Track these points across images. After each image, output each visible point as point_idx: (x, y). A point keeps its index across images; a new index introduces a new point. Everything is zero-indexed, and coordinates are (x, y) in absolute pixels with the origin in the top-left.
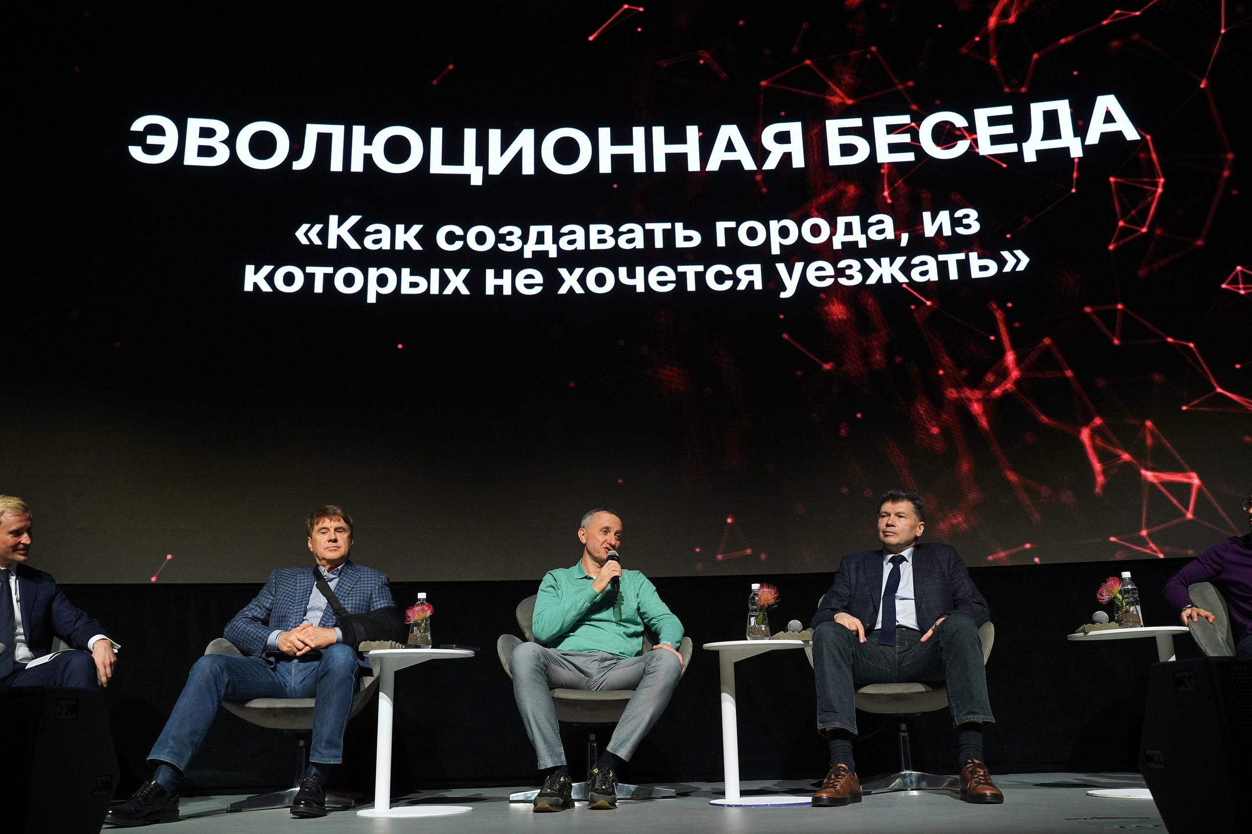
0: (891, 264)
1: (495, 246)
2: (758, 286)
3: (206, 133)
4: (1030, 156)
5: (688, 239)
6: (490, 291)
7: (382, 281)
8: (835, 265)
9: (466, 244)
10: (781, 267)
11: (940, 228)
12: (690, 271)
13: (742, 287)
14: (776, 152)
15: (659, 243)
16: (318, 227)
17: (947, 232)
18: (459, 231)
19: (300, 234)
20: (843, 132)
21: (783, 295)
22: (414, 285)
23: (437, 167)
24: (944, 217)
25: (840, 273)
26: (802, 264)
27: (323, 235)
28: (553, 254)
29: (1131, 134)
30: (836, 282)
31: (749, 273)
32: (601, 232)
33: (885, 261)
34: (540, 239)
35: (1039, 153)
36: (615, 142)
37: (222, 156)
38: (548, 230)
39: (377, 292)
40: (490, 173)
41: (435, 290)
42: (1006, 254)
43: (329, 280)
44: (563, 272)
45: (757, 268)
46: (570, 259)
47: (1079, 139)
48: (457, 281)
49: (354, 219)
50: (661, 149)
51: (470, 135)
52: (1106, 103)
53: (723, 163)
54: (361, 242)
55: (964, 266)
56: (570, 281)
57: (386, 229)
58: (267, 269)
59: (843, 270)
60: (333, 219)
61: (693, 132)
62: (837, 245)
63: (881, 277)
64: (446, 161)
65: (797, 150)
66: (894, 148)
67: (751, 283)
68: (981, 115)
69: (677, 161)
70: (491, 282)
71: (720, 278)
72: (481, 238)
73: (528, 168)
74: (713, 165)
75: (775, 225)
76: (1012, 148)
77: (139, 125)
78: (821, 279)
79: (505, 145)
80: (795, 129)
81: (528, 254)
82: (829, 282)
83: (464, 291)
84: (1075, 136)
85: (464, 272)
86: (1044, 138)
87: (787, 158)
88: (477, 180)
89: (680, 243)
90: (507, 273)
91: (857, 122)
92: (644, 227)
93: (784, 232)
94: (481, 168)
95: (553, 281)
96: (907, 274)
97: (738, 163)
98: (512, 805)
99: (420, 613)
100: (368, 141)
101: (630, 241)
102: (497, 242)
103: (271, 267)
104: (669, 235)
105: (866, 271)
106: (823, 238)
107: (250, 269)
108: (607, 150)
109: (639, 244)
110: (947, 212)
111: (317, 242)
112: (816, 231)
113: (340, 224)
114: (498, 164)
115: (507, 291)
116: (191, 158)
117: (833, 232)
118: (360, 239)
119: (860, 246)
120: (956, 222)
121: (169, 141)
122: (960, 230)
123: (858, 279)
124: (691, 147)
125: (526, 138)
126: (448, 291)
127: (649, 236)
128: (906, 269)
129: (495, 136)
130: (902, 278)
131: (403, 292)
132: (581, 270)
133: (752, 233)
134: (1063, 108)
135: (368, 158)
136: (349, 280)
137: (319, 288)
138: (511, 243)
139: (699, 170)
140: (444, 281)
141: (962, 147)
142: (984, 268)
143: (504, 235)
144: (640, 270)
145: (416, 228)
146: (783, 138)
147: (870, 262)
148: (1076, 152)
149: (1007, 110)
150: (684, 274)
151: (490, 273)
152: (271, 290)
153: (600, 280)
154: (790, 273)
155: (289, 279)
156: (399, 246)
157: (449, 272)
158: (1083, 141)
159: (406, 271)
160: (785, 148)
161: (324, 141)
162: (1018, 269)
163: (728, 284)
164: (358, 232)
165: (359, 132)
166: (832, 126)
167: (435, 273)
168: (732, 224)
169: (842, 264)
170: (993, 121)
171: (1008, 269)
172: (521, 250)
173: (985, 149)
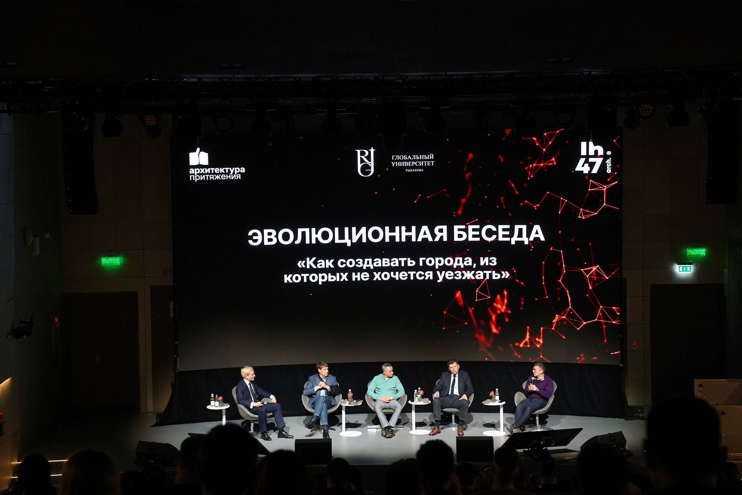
0: (470, 273)
1: (355, 265)
2: (431, 278)
3: (270, 234)
4: (513, 243)
5: (411, 263)
6: (354, 279)
7: (323, 277)
8: (454, 273)
9: (346, 265)
10: (438, 273)
11: (485, 263)
12: (412, 273)
13: (427, 278)
14: (439, 235)
15: (403, 265)
16: (304, 262)
17: (487, 264)
18: (344, 261)
19: (299, 264)
20: (459, 230)
21: (438, 281)
22: (332, 278)
23: (337, 241)
24: (487, 259)
25: (455, 275)
26: (445, 272)
27: (305, 264)
28: (372, 268)
29: (543, 239)
30: (454, 278)
31: (429, 274)
32: (386, 261)
33: (468, 272)
34: (368, 263)
35: (516, 242)
36: (390, 231)
37: (274, 242)
38: (370, 260)
39: (322, 281)
40: (353, 242)
41: (338, 280)
42: (503, 272)
43: (308, 278)
44: (375, 273)
45: (431, 273)
46: (377, 269)
47: (528, 238)
48: (344, 277)
49: (314, 259)
50: (404, 234)
51: (346, 229)
52: (537, 228)
53: (423, 239)
54: (316, 266)
55: (491, 275)
56: (377, 276)
57: (323, 261)
58: (290, 276)
59: (456, 274)
60: (308, 259)
61: (414, 228)
62: (455, 267)
63: (467, 277)
64: (340, 239)
65: (445, 234)
66: (474, 236)
67: (429, 277)
68: (501, 227)
69: (409, 238)
70: (354, 277)
71: (420, 275)
72: (351, 263)
73: (364, 240)
74: (420, 240)
75: (437, 259)
76: (508, 239)
77: (250, 233)
78: (449, 277)
79: (357, 233)
80: (445, 228)
81: (364, 268)
82: (452, 278)
83: (347, 280)
84: (527, 237)
85: (346, 274)
86: (518, 237)
87: (442, 237)
88: (349, 244)
89: (409, 265)
90: (359, 274)
91: (463, 227)
92: (398, 259)
93: (440, 262)
94: (350, 240)
95: (372, 276)
96: (475, 277)
97: (427, 239)
98: (368, 429)
99: (350, 395)
100: (317, 233)
101: (395, 264)
102: (355, 264)
103: (292, 275)
104: (406, 262)
105: (463, 275)
106: (451, 264)
107: (286, 276)
108: (388, 234)
109: (397, 265)
110: (488, 258)
111: (304, 266)
112: (449, 261)
113: (310, 260)
114: (355, 239)
115: (359, 279)
116: (266, 243)
117: (454, 262)
118: (316, 265)
119: (461, 267)
120: (490, 261)
121: (259, 238)
122: (491, 264)
123: (460, 277)
124: (413, 233)
125: (363, 230)
126: (342, 280)
127: (400, 262)
128: (474, 275)
129: (354, 229)
130: (473, 278)
131: (329, 281)
132: (380, 273)
133: (430, 262)
134: (524, 227)
135: (317, 239)
136: (314, 278)
137: (305, 281)
138: (359, 264)
139: (415, 241)
140: (341, 277)
141: (494, 237)
142: (496, 276)
143: (357, 262)
144: (397, 273)
145: (332, 261)
146: (441, 231)
147: (464, 272)
148: (526, 243)
149: (508, 227)
150: (410, 274)
151: (354, 274)
152: (292, 282)
153: (386, 276)
154: (441, 274)
155: (297, 278)
156: (327, 267)
157: (342, 274)
158: (529, 239)
159: (330, 274)
160: (441, 234)
161: (304, 233)
162: (506, 278)
163: (423, 278)
164: (315, 263)
165: (313, 230)
166: (456, 228)
167: (338, 274)
168: (424, 259)
169: (456, 272)
170: (504, 230)
171: (503, 277)
173: (501, 239)
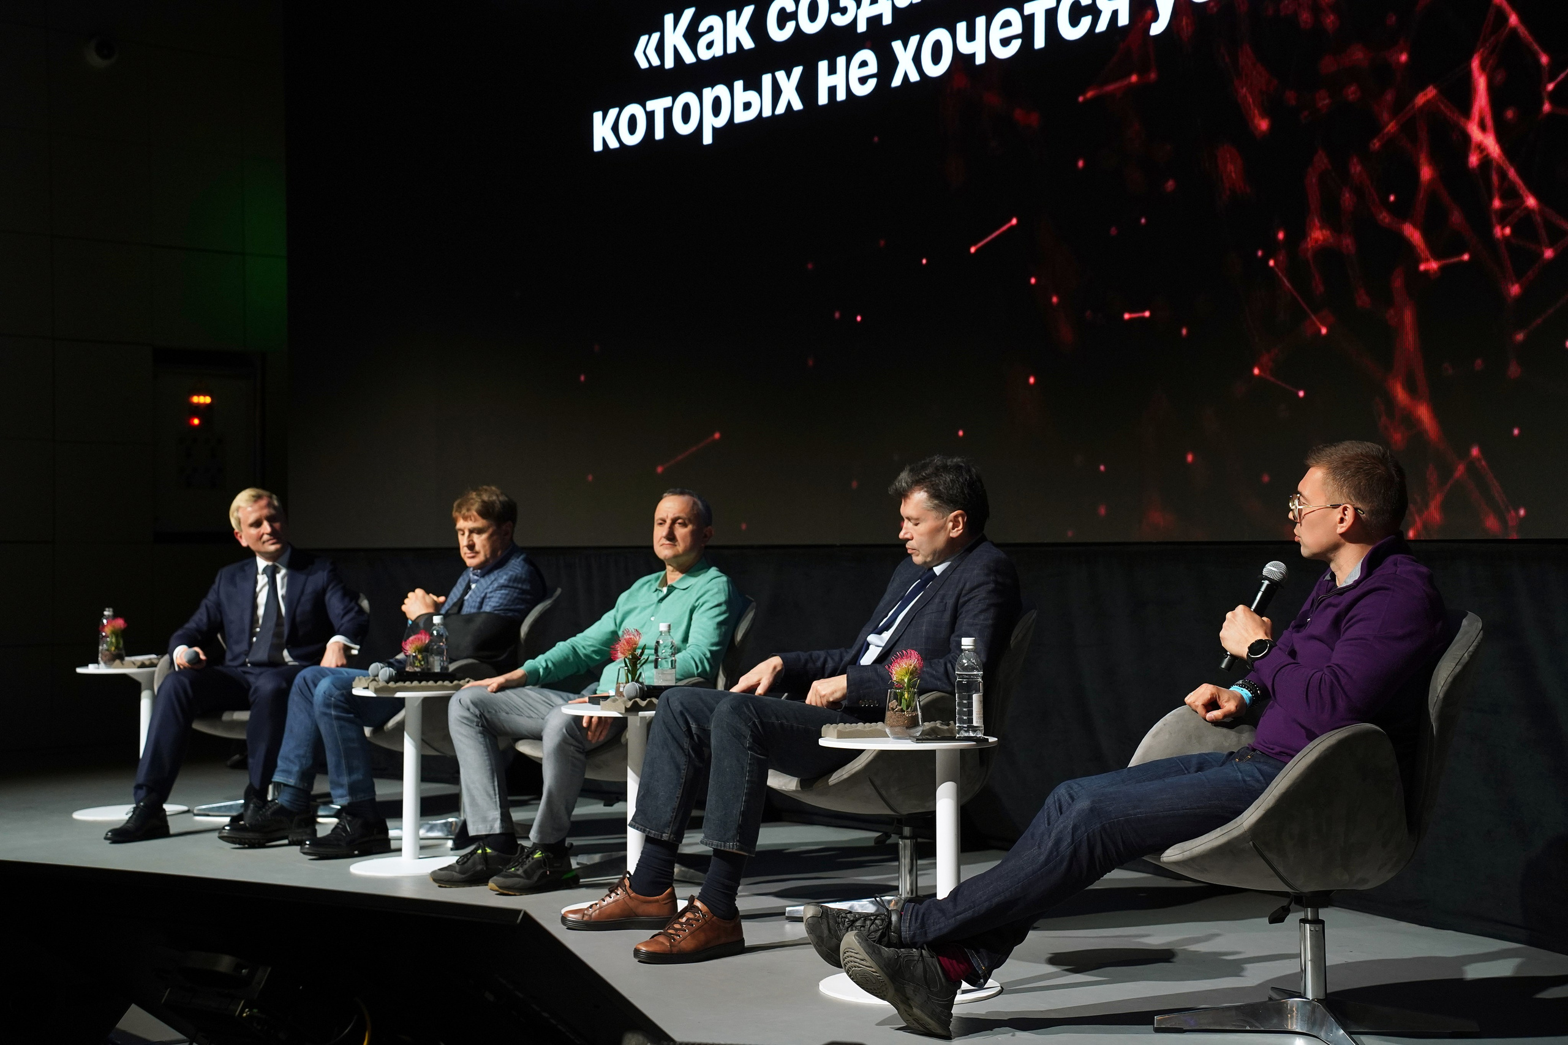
1: (829, 19)
2: (1124, 17)
6: (823, 99)
7: (717, 106)
9: (797, 26)
12: (1038, 9)
13: (1102, 26)
16: (656, 36)
18: (790, 5)
19: (638, 54)
22: (747, 106)
27: (660, 50)
28: (887, 20)
39: (713, 127)
41: (767, 113)
43: (668, 116)
44: (897, 45)
46: (905, 23)
48: (790, 90)
49: (688, 14)
54: (694, 49)
56: (905, 61)
57: (717, 22)
58: (613, 114)
67: (1115, 14)
70: (824, 81)
71: (1075, 14)
72: (813, 11)
81: (862, 27)
85: (797, 73)
90: (841, 61)
95: (888, 63)
102: (831, 12)
103: (617, 110)
107: (597, 118)
111: (656, 62)
113: (675, 26)
115: (841, 96)
118: (693, 44)
126: (781, 109)
131: (736, 120)
132: (916, 38)
136: (686, 113)
137: (659, 134)
138: (844, 11)
140: (777, 92)
144: (981, 23)
145: (748, 11)
150: (1032, 17)
151: (823, 66)
152: (618, 146)
153: (937, 52)
155: (633, 124)
156: (732, 49)
157: (781, 75)
159: (739, 85)
163: (1086, 22)
164: (692, 36)
167: (767, 79)
172: (854, 22)
